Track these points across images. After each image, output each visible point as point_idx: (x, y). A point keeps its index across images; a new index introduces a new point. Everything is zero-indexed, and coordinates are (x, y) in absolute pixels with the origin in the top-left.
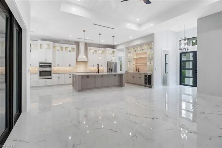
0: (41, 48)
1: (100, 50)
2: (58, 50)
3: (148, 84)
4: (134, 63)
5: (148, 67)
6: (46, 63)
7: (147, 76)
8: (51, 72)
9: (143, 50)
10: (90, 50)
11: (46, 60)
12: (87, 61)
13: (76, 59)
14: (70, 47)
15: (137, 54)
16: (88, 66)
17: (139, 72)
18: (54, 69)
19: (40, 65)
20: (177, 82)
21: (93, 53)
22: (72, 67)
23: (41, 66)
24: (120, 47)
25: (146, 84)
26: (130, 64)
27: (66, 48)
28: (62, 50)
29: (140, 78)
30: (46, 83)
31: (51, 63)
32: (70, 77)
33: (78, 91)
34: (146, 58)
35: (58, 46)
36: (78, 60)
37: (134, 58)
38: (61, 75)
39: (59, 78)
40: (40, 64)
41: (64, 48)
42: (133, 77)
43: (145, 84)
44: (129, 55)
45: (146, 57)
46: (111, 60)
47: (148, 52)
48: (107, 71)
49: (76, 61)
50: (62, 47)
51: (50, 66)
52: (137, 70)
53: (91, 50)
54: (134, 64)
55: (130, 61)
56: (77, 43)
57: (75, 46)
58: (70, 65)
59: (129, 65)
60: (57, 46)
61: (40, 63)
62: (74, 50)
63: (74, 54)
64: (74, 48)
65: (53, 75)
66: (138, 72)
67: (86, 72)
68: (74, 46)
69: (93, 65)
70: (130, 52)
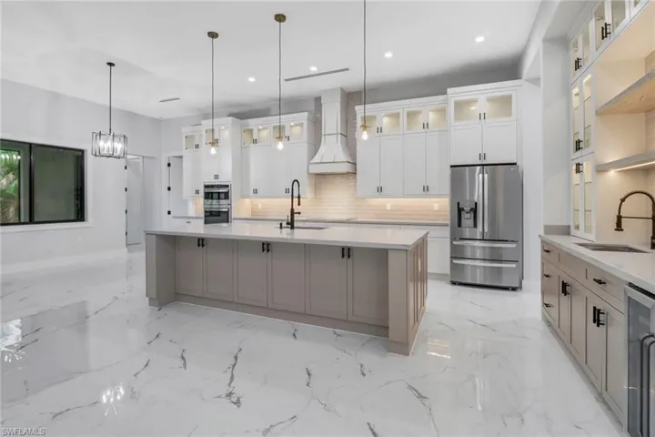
6: (218, 187)
8: (227, 213)
11: (217, 177)
14: (288, 123)
19: (206, 193)
21: (379, 130)
23: (209, 197)
26: (578, 170)
29: (597, 318)
31: (227, 186)
35: (255, 126)
46: (483, 156)
51: (227, 196)
55: (578, 145)
58: (287, 191)
60: (252, 129)
61: (208, 186)
69: (379, 189)
70: (577, 64)
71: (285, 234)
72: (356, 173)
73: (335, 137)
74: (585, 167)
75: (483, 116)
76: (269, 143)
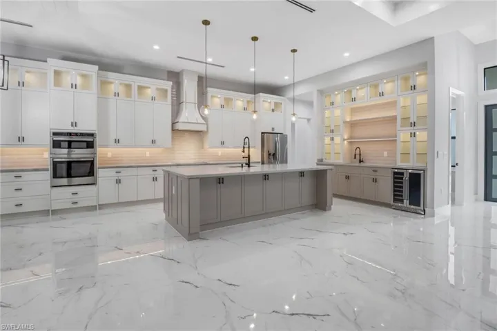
0: (57, 83)
1: (240, 100)
2: (117, 94)
3: (406, 202)
4: (346, 138)
5: (400, 147)
6: (76, 134)
7: (406, 177)
8: (92, 163)
9: (382, 94)
10: (212, 97)
11: (74, 124)
12: (206, 130)
13: (173, 124)
14: (153, 86)
15: (354, 111)
16: (206, 145)
17: (360, 161)
18: (104, 152)
19: (54, 141)
20: (476, 193)
21: (222, 106)
22: (159, 147)
23: (56, 145)
24: (300, 91)
25: (402, 201)
26: (332, 139)
27: (141, 88)
28: (129, 95)
29: (375, 180)
30: (75, 198)
31: (92, 135)
32: (155, 179)
33: (189, 234)
34: (394, 119)
35: (116, 81)
36: (180, 126)
37: (345, 122)
38: (125, 172)
39: (118, 181)
40: (57, 138)
41: (135, 90)
42: (347, 177)
43: (395, 200)
44: (327, 113)
45: (396, 116)
46: (273, 129)
47: (402, 102)
48: (260, 160)
49: (173, 130)
50: (128, 87)
51: (90, 145)
52: (358, 157)
53: (216, 97)
54: (344, 140)
55: (332, 131)
56: (175, 77)
57: (168, 85)
58: (153, 142)
59: (327, 140)
60: (111, 83)
61: (55, 134)
62: (166, 97)
63: (166, 108)
64: (166, 91)
65: (100, 173)
66: (357, 164)
67: (201, 161)
68: (166, 82)
69: (223, 143)
70: (332, 104)
71: (245, 169)
72: (207, 132)
73: (193, 105)
74: (335, 138)
75: (273, 110)
76: (133, 99)
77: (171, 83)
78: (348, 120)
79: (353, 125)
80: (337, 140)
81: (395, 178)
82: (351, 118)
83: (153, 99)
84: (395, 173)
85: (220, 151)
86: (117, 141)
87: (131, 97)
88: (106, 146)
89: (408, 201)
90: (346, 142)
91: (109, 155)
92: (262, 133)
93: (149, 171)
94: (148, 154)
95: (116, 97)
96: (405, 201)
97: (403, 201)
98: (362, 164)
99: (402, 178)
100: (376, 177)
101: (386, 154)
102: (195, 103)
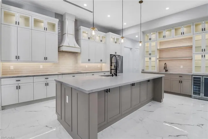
1: (98, 36)
2: (17, 23)
4: (158, 58)
9: (183, 34)
10: (83, 32)
13: (59, 47)
16: (79, 61)
18: (8, 66)
21: (89, 38)
22: (49, 62)
26: (150, 59)
28: (27, 25)
29: (181, 82)
32: (47, 84)
34: (191, 47)
36: (63, 49)
37: (157, 49)
38: (23, 80)
41: (32, 21)
43: (194, 93)
46: (116, 53)
50: (27, 19)
55: (150, 54)
56: (60, 17)
57: (56, 21)
58: (46, 59)
60: (13, 15)
64: (55, 25)
68: (54, 19)
69: (89, 60)
70: (150, 39)
72: (80, 53)
73: (72, 36)
74: (152, 58)
75: (116, 42)
76: (30, 28)
77: (58, 20)
78: (159, 48)
79: (161, 51)
80: (153, 59)
81: (194, 81)
82: (160, 47)
83: (45, 29)
84: (194, 78)
85: (87, 65)
86: (17, 58)
87: (29, 26)
88: (9, 61)
89: (203, 94)
90: (158, 60)
91: (12, 68)
92: (111, 55)
93: (43, 79)
94: (41, 67)
95: (17, 25)
96: (201, 94)
97: (200, 94)
98: (167, 72)
99: (200, 81)
100: (182, 80)
101: (182, 67)
102: (73, 35)
